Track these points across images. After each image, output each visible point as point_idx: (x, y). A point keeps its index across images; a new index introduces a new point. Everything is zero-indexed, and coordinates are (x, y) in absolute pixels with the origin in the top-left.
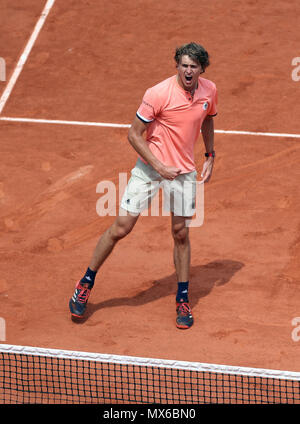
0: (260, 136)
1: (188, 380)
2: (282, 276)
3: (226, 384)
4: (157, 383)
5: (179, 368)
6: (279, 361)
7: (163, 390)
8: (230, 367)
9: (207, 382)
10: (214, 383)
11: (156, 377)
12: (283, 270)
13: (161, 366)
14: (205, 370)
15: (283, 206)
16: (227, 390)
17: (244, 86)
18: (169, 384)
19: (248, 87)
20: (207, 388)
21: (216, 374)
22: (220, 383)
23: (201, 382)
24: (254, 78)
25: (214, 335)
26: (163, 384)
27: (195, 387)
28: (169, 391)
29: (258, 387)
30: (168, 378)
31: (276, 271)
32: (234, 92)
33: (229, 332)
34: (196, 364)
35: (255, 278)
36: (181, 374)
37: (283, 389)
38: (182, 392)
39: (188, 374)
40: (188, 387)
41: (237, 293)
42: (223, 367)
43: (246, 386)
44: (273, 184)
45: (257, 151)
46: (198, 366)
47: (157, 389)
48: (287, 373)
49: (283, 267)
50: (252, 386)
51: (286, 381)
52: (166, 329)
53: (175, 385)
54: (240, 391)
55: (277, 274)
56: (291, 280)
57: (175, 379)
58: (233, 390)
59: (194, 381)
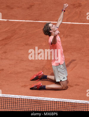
0: (37, 22)
1: (14, 101)
2: (44, 67)
3: (27, 102)
4: (4, 102)
5: (11, 97)
6: (44, 94)
7: (6, 104)
8: (28, 97)
9: (21, 102)
10: (23, 102)
11: (4, 100)
12: (45, 65)
13: (6, 96)
14: (20, 98)
15: (44, 45)
16: (27, 104)
17: (31, 6)
18: (8, 102)
19: (33, 7)
20: (21, 103)
21: (24, 99)
22: (25, 102)
23: (19, 101)
24: (34, 4)
25: (22, 86)
26: (6, 102)
27: (17, 103)
28: (8, 104)
29: (37, 103)
30: (8, 100)
31: (42, 65)
32: (28, 8)
33: (28, 85)
34: (17, 96)
35: (36, 68)
36: (12, 99)
37: (45, 103)
38: (13, 105)
39: (14, 99)
40: (14, 103)
41: (30, 73)
42: (26, 96)
43: (33, 103)
44: (41, 37)
45: (36, 27)
46: (18, 96)
47: (4, 104)
48: (46, 98)
49: (44, 64)
50: (35, 103)
51: (46, 101)
52: (7, 85)
53: (10, 103)
54: (31, 104)
55: (43, 66)
56: (47, 68)
57: (10, 101)
58: (29, 104)
59: (16, 101)
